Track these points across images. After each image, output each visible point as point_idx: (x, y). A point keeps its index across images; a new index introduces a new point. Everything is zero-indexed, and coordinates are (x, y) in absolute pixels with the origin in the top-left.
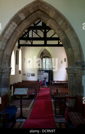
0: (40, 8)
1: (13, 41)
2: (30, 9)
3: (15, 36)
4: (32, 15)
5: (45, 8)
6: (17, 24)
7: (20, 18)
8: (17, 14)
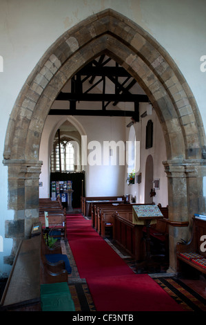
0: (112, 29)
1: (50, 100)
2: (91, 29)
3: (55, 88)
4: (93, 42)
5: (123, 30)
6: (61, 61)
7: (69, 49)
8: (63, 38)
